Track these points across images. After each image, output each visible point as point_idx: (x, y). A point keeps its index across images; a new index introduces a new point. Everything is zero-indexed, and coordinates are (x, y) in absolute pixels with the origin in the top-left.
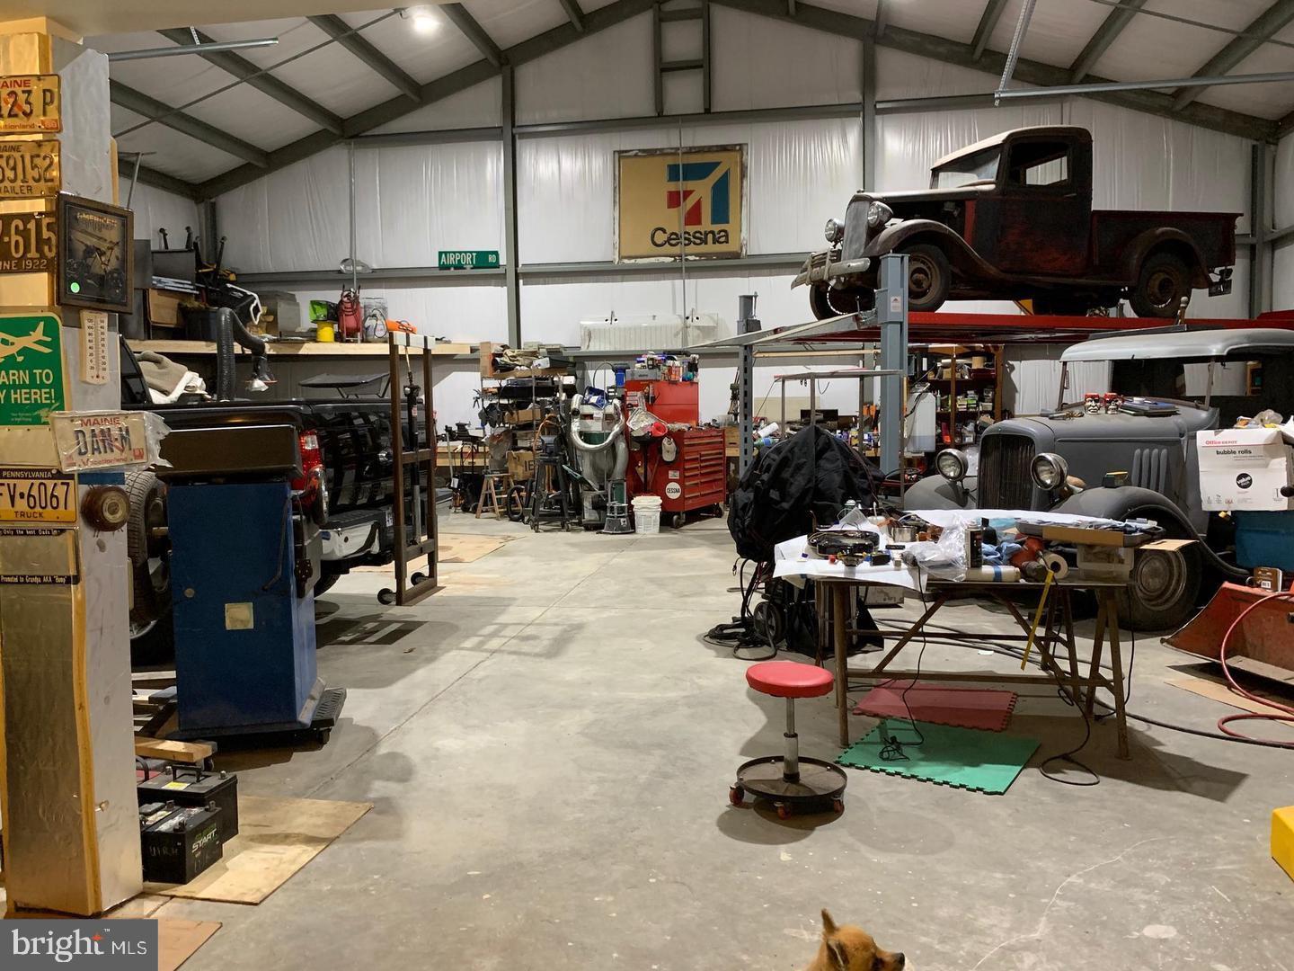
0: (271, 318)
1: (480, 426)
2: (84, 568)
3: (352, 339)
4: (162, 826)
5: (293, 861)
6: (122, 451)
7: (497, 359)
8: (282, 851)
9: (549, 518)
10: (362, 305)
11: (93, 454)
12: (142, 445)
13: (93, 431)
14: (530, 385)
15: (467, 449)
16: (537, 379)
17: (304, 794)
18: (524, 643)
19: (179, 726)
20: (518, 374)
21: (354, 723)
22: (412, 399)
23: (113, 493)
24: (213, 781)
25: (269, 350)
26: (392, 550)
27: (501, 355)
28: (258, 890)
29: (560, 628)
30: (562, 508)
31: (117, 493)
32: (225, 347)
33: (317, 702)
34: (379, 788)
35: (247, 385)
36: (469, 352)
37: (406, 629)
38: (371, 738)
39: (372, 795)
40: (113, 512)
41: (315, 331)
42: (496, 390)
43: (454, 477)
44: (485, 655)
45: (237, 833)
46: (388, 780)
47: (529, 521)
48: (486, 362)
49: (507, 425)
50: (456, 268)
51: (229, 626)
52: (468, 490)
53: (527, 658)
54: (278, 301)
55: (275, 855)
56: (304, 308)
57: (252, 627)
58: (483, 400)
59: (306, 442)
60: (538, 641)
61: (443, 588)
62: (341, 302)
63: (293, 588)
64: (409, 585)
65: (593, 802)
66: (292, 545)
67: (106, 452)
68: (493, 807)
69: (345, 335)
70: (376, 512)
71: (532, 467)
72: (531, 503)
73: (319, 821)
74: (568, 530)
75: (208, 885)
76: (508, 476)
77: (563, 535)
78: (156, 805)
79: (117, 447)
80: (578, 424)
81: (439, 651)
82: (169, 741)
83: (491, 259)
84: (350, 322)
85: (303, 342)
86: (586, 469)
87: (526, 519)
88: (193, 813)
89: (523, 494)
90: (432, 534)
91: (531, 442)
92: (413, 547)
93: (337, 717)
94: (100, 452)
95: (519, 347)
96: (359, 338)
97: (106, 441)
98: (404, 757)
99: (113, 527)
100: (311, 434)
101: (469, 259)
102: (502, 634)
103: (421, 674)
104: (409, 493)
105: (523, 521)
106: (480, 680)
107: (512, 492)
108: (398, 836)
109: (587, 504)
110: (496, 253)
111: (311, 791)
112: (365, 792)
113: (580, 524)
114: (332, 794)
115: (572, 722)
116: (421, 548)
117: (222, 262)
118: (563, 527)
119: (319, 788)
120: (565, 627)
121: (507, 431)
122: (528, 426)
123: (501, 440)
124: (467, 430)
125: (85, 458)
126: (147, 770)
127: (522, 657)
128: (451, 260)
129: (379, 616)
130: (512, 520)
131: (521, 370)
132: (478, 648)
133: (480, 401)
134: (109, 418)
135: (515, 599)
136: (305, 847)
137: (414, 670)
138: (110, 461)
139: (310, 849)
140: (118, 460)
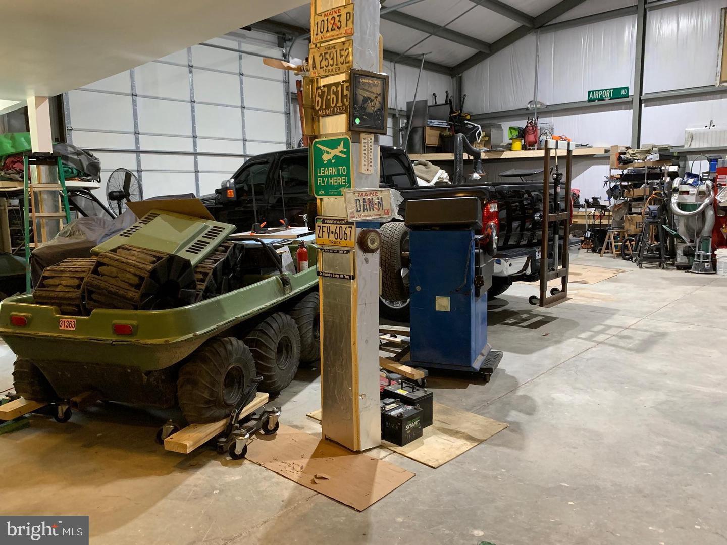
0: (487, 139)
1: (607, 199)
2: (357, 272)
3: (531, 148)
4: (392, 412)
5: (458, 448)
6: (379, 210)
7: (622, 156)
8: (453, 441)
9: (650, 259)
10: (539, 128)
11: (364, 211)
12: (388, 207)
13: (364, 199)
14: (643, 172)
15: (598, 213)
16: (649, 168)
17: (470, 410)
18: (621, 340)
19: (411, 358)
20: (636, 165)
21: (506, 373)
22: (557, 182)
23: (372, 233)
24: (420, 393)
25: (483, 156)
26: (539, 273)
27: (624, 154)
28: (437, 460)
29: (648, 333)
30: (660, 254)
31: (374, 233)
32: (459, 155)
33: (485, 357)
34: (514, 416)
35: (470, 176)
36: (604, 153)
37: (546, 321)
38: (514, 384)
39: (509, 419)
40: (373, 243)
41: (511, 144)
42: (619, 176)
43: (588, 230)
44: (593, 344)
45: (432, 424)
46: (520, 412)
47: (636, 260)
48: (614, 158)
49: (626, 199)
50: (599, 100)
51: (437, 309)
52: (596, 239)
53: (623, 350)
54: (492, 128)
55: (449, 442)
56: (505, 131)
57: (449, 311)
58: (610, 183)
59: (491, 208)
60: (631, 340)
61: (571, 299)
62: (527, 126)
63: (473, 291)
64: (548, 294)
65: (657, 457)
66: (473, 267)
67: (370, 211)
68: (584, 444)
69: (527, 146)
70: (530, 250)
71: (641, 226)
72: (639, 248)
73: (477, 428)
74: (663, 269)
75: (413, 450)
76: (624, 231)
77: (660, 271)
78: (392, 400)
79: (376, 208)
80: (676, 198)
81: (564, 338)
82: (404, 366)
83: (623, 92)
84: (531, 138)
85: (503, 151)
86: (681, 229)
87: (634, 259)
88: (408, 409)
89: (633, 243)
90: (565, 265)
91: (641, 210)
92: (552, 272)
93: (495, 368)
94: (367, 211)
95: (638, 148)
96: (536, 147)
97: (371, 205)
98: (532, 399)
99: (372, 251)
100: (494, 203)
101: (608, 94)
102: (607, 332)
103: (550, 350)
104: (551, 240)
105: (632, 261)
106: (587, 360)
107: (626, 242)
108: (521, 448)
109: (680, 252)
110: (627, 88)
111: (475, 409)
112: (506, 415)
113: (673, 265)
114: (487, 413)
115: (649, 399)
116: (557, 274)
117: (463, 109)
118: (660, 266)
119: (480, 408)
120: (652, 333)
121: (625, 203)
122: (640, 199)
123: (621, 208)
124: (599, 202)
125: (360, 214)
126: (390, 380)
127: (619, 349)
128: (596, 96)
129: (531, 311)
130: (624, 259)
131: (638, 163)
132: (589, 339)
133: (608, 183)
134: (372, 193)
135: (618, 310)
136: (465, 441)
137: (547, 346)
138: (372, 216)
139: (468, 443)
140: (376, 215)
